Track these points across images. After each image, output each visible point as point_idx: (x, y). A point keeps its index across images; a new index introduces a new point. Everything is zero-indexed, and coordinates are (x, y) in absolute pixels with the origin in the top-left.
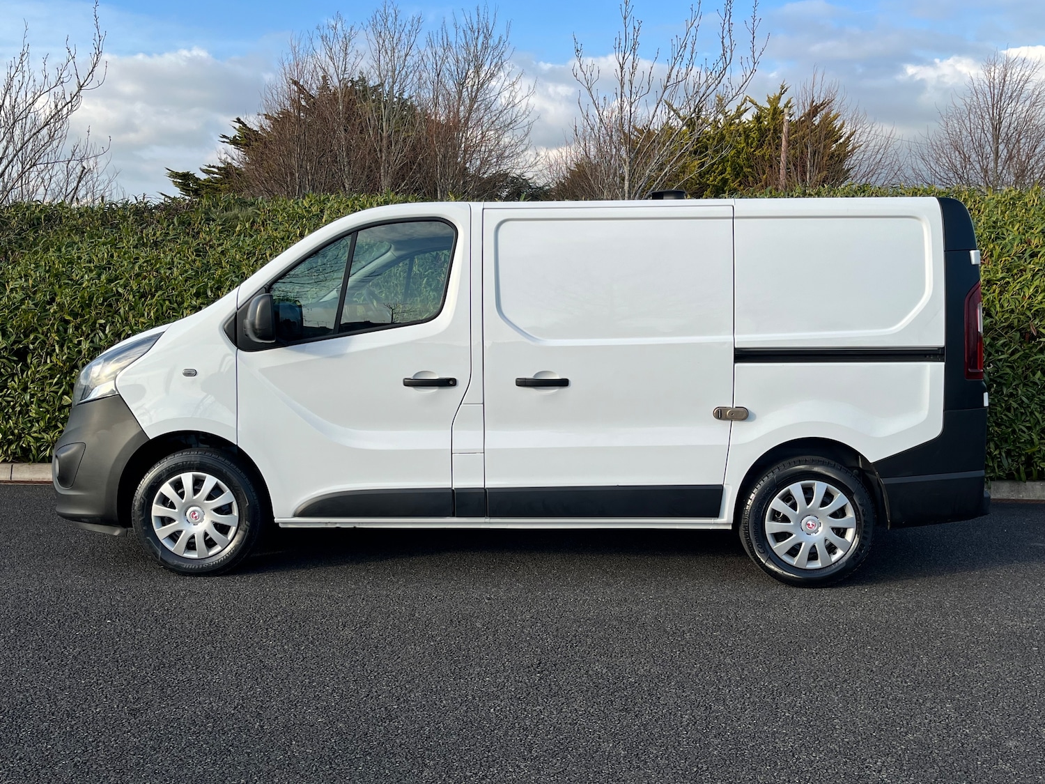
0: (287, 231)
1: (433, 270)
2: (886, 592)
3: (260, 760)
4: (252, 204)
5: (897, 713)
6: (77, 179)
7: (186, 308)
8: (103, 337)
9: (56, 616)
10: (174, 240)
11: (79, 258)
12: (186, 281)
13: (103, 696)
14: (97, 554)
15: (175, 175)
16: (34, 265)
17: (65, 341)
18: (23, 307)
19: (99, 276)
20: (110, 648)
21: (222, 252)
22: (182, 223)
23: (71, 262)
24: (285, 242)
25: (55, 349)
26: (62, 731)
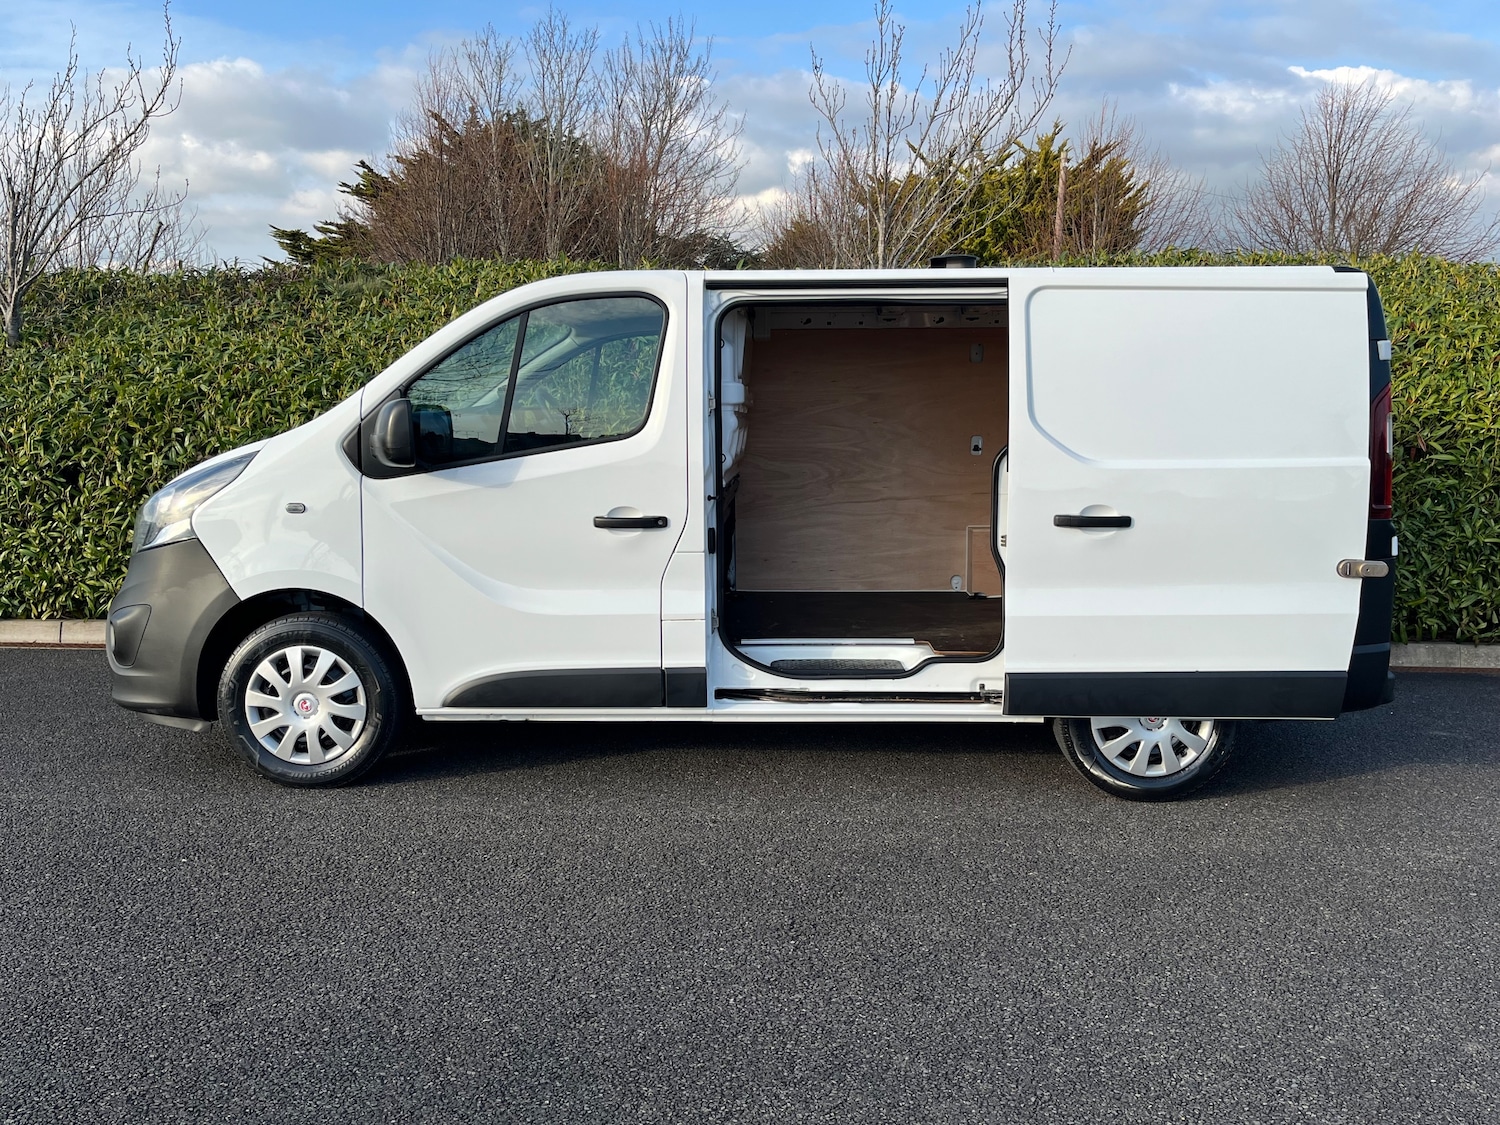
0: (429, 308)
1: (624, 362)
2: (1253, 807)
3: (400, 1090)
4: (381, 273)
5: (1305, 1001)
6: (153, 239)
7: (294, 413)
8: (181, 451)
9: (110, 853)
10: (276, 321)
11: (148, 344)
12: (293, 376)
13: (172, 983)
14: (171, 754)
15: (282, 234)
16: (87, 354)
17: (129, 456)
18: (72, 410)
19: (175, 368)
20: (185, 902)
21: (342, 336)
22: (287, 297)
23: (137, 349)
24: (426, 323)
25: (116, 468)
26: (112, 1041)
